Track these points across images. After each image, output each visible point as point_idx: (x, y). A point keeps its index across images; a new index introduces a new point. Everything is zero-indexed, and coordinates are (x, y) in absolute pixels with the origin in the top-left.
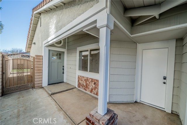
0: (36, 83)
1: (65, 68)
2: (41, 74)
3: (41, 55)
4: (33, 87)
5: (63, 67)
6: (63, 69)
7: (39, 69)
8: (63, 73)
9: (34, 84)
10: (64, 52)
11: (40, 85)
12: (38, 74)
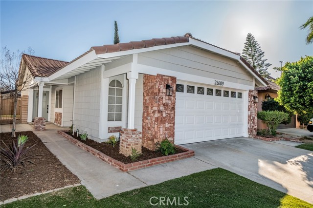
0: (23, 116)
1: (49, 107)
2: (27, 111)
3: (27, 95)
4: (21, 123)
5: (48, 106)
6: (48, 108)
7: (25, 104)
8: (48, 112)
9: (21, 117)
10: (49, 92)
11: (25, 121)
12: (24, 111)
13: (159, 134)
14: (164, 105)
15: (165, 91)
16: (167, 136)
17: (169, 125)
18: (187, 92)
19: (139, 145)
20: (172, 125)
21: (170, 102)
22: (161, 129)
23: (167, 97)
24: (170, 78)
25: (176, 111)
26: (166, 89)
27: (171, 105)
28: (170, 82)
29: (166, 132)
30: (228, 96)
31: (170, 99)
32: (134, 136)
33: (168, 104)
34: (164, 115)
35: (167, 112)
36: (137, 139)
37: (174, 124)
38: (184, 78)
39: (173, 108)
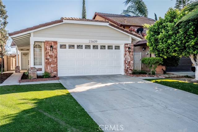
13: (47, 70)
14: (49, 56)
15: (50, 49)
16: (52, 71)
17: (54, 66)
18: (69, 48)
19: (35, 74)
20: (56, 66)
21: (53, 54)
22: (49, 68)
23: (52, 52)
24: (53, 42)
25: (58, 58)
26: (51, 48)
27: (54, 55)
28: (53, 44)
29: (52, 69)
30: (105, 49)
31: (53, 53)
32: (32, 70)
33: (52, 55)
34: (50, 61)
35: (52, 59)
36: (34, 71)
37: (57, 65)
38: (60, 41)
39: (56, 57)
